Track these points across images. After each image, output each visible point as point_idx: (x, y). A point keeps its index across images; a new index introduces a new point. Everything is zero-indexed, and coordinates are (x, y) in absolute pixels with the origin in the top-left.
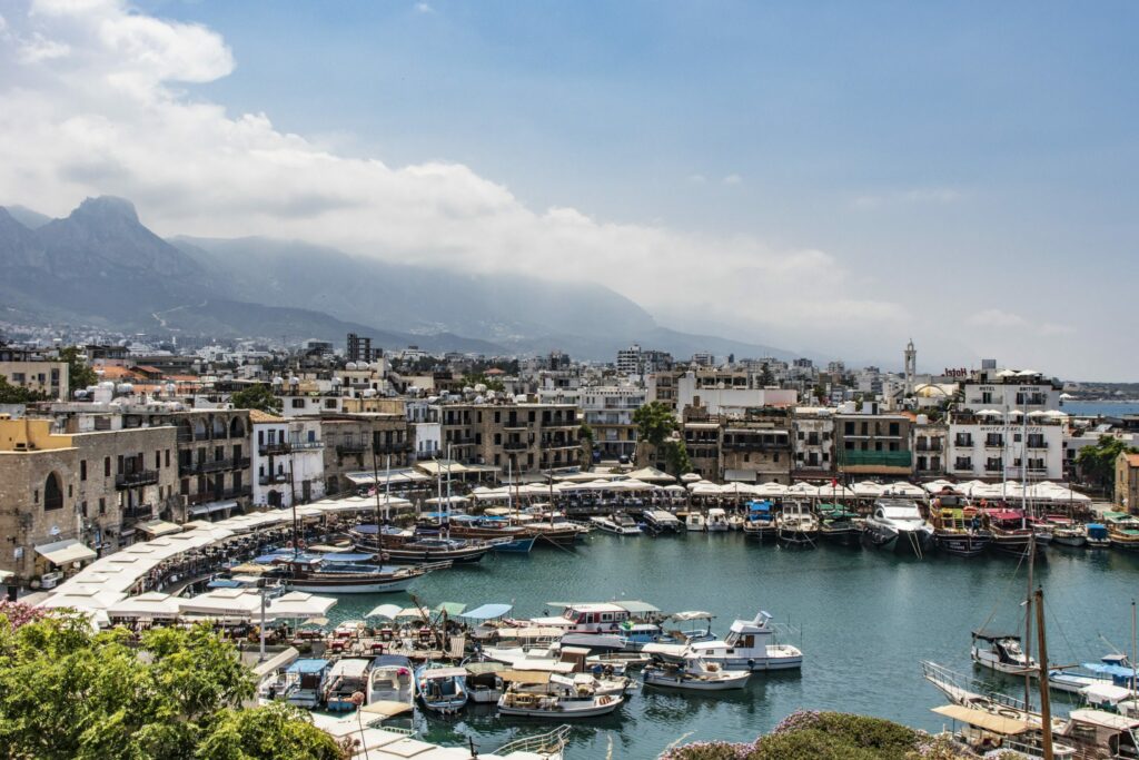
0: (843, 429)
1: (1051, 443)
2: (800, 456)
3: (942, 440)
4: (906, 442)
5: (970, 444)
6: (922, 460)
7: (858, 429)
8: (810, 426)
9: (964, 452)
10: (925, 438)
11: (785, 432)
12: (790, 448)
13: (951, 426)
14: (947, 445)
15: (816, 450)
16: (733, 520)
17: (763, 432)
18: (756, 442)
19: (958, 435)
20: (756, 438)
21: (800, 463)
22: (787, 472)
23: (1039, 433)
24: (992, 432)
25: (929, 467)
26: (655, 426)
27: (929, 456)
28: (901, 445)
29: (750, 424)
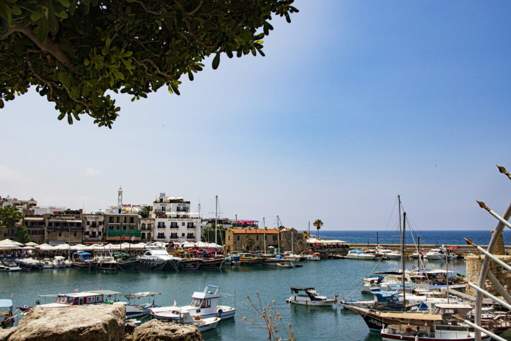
0: (108, 220)
1: (197, 226)
2: (88, 233)
3: (152, 225)
4: (137, 225)
5: (164, 227)
6: (144, 234)
7: (115, 219)
8: (93, 218)
9: (161, 231)
10: (145, 224)
11: (81, 221)
12: (83, 229)
13: (156, 219)
14: (155, 228)
15: (95, 230)
16: (67, 262)
17: (70, 221)
18: (66, 226)
19: (159, 223)
20: (65, 224)
21: (87, 236)
22: (81, 241)
23: (192, 222)
24: (173, 221)
25: (146, 238)
26: (11, 217)
27: (146, 233)
28: (135, 227)
29: (62, 217)
